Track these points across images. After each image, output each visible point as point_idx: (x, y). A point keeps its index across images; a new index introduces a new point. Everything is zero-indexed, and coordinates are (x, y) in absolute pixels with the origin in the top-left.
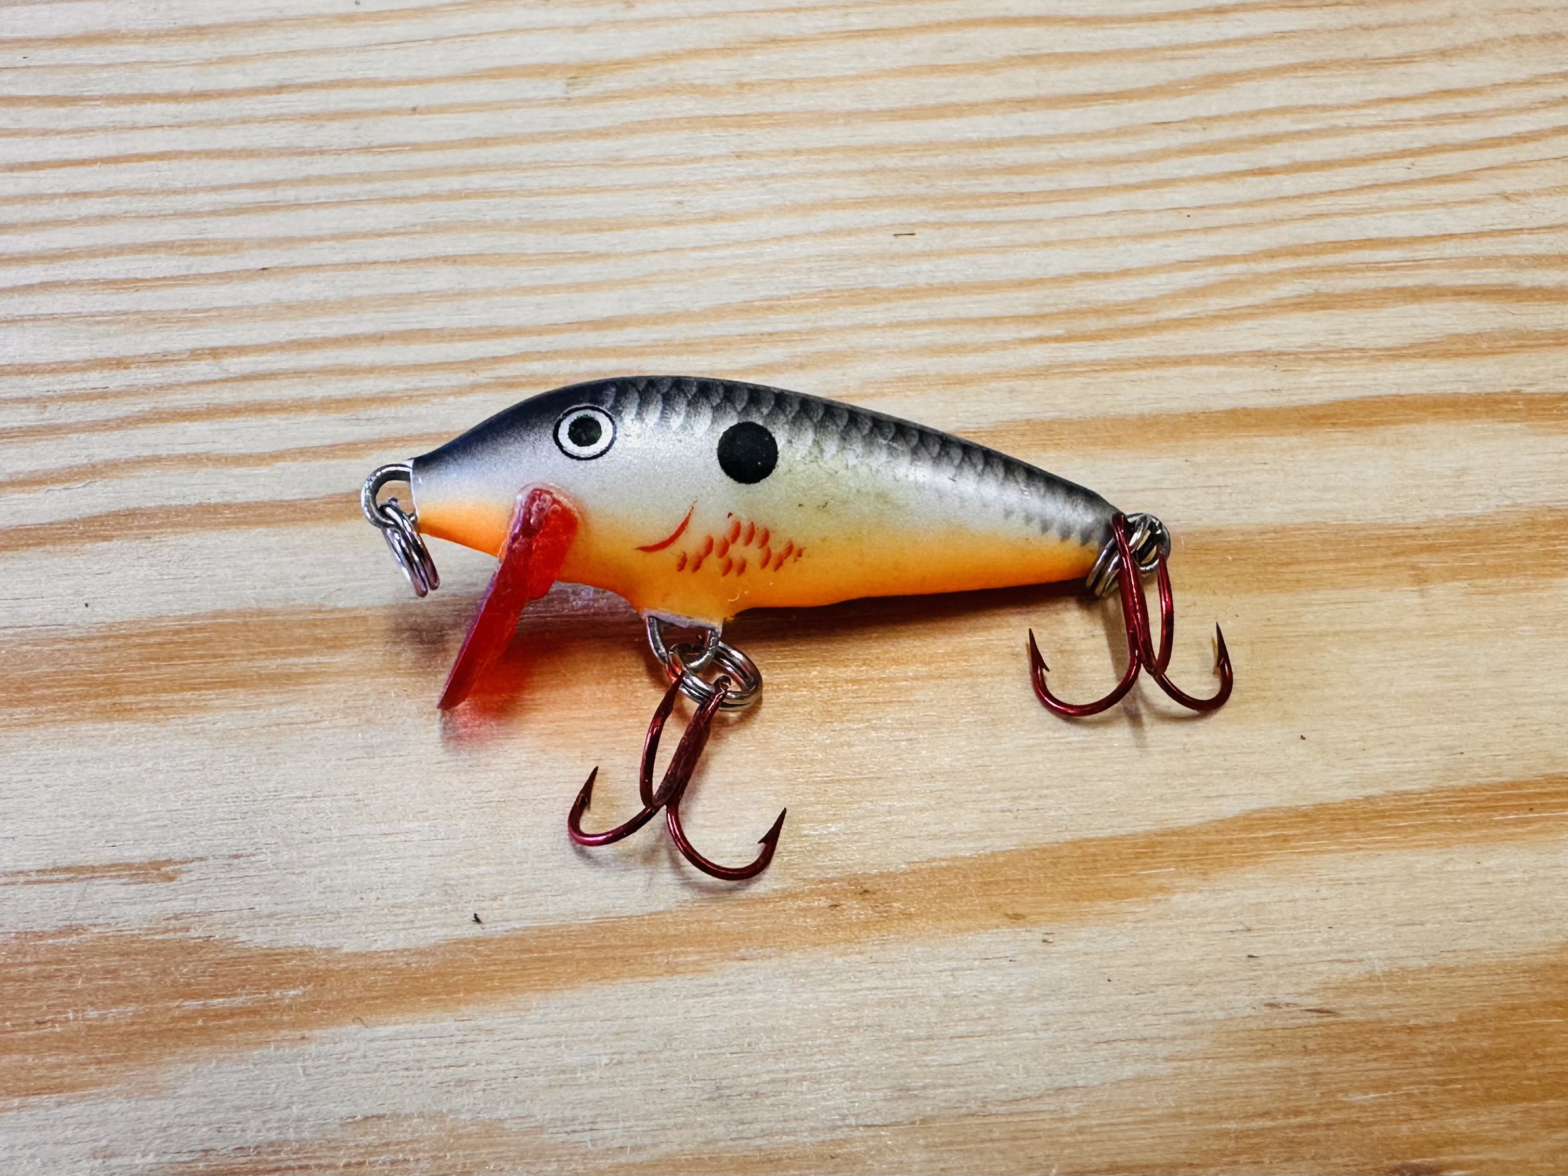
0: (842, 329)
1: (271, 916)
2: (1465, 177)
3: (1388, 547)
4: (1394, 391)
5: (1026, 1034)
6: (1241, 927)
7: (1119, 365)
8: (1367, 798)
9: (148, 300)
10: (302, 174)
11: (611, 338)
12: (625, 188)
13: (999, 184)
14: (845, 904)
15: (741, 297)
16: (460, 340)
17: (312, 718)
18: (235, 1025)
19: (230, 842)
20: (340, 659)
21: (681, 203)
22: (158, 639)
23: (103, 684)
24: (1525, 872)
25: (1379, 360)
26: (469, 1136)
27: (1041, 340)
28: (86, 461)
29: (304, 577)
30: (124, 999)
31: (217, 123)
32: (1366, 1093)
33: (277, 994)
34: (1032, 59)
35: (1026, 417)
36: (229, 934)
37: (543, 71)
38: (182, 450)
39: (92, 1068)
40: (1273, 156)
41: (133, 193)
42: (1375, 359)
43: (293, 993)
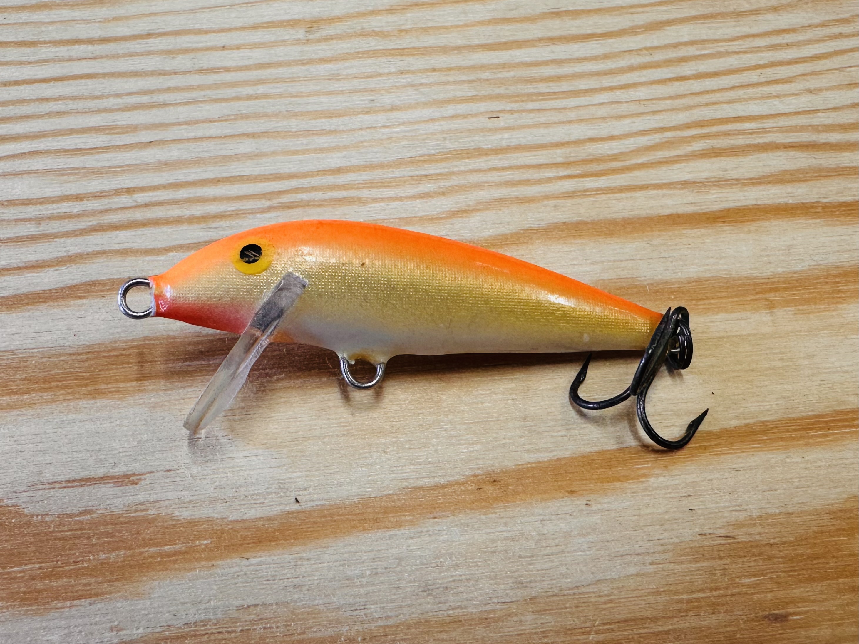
0: (463, 172)
1: (190, 502)
2: (789, 80)
3: (754, 289)
5: (580, 553)
6: (684, 494)
7: (611, 190)
8: (747, 425)
9: (90, 161)
10: (165, 86)
11: (342, 179)
13: (543, 88)
14: (485, 487)
15: (409, 155)
16: (261, 182)
18: (177, 560)
19: (165, 463)
21: (373, 101)
22: (115, 353)
23: (89, 378)
24: (826, 462)
25: (746, 185)
26: (303, 613)
27: (569, 177)
28: (65, 254)
30: (118, 549)
31: (115, 56)
32: (750, 578)
33: (197, 543)
34: (556, 14)
35: (564, 220)
37: (292, 24)
38: (117, 247)
39: (106, 585)
40: (688, 69)
41: (73, 98)
42: (744, 185)
43: (205, 542)
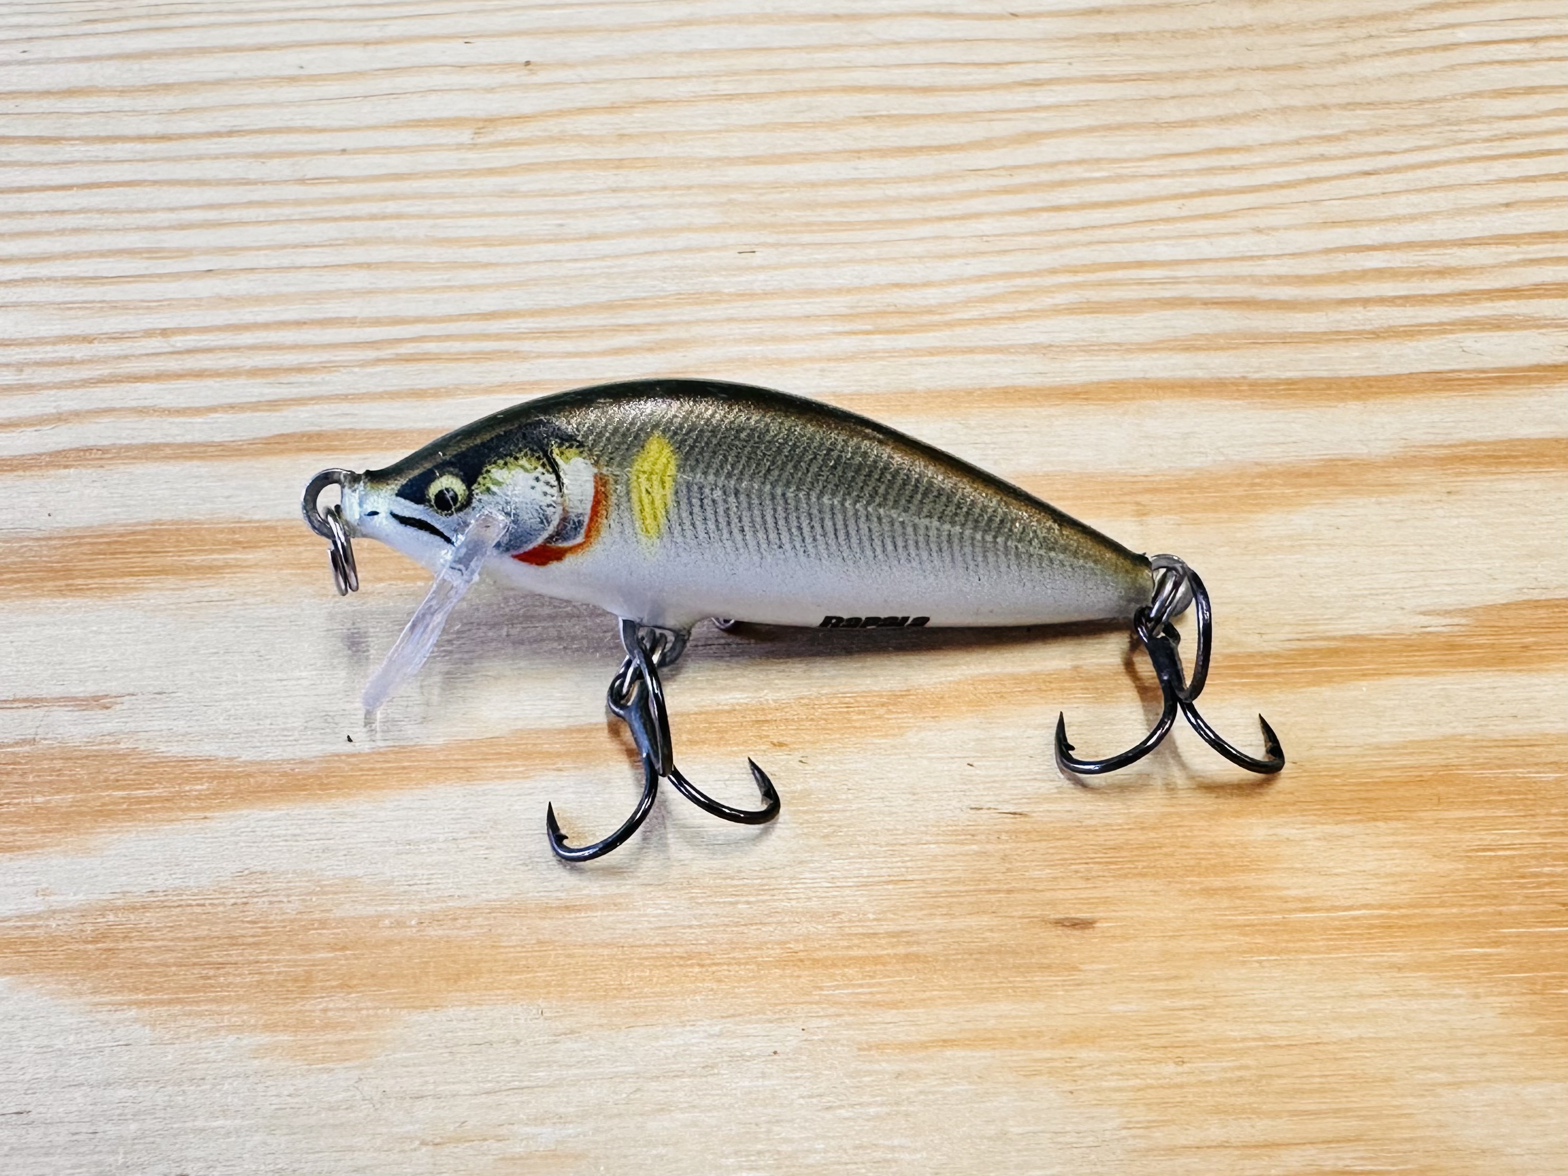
0: (689, 323)
1: (186, 734)
2: (1226, 215)
4: (1141, 375)
7: (916, 352)
9: (112, 293)
10: (247, 199)
12: (517, 214)
13: (831, 215)
15: (606, 297)
16: (369, 326)
17: (227, 597)
18: (151, 809)
19: (156, 683)
20: (251, 556)
21: (561, 225)
22: (106, 540)
23: (60, 570)
25: (1132, 352)
26: (332, 886)
27: (851, 333)
28: (54, 411)
29: (228, 497)
30: (65, 790)
31: (178, 159)
33: (187, 788)
34: (872, 119)
36: (151, 746)
37: (456, 122)
38: (134, 404)
39: (38, 836)
40: (1067, 197)
41: (102, 211)
42: (1128, 351)
43: (199, 787)
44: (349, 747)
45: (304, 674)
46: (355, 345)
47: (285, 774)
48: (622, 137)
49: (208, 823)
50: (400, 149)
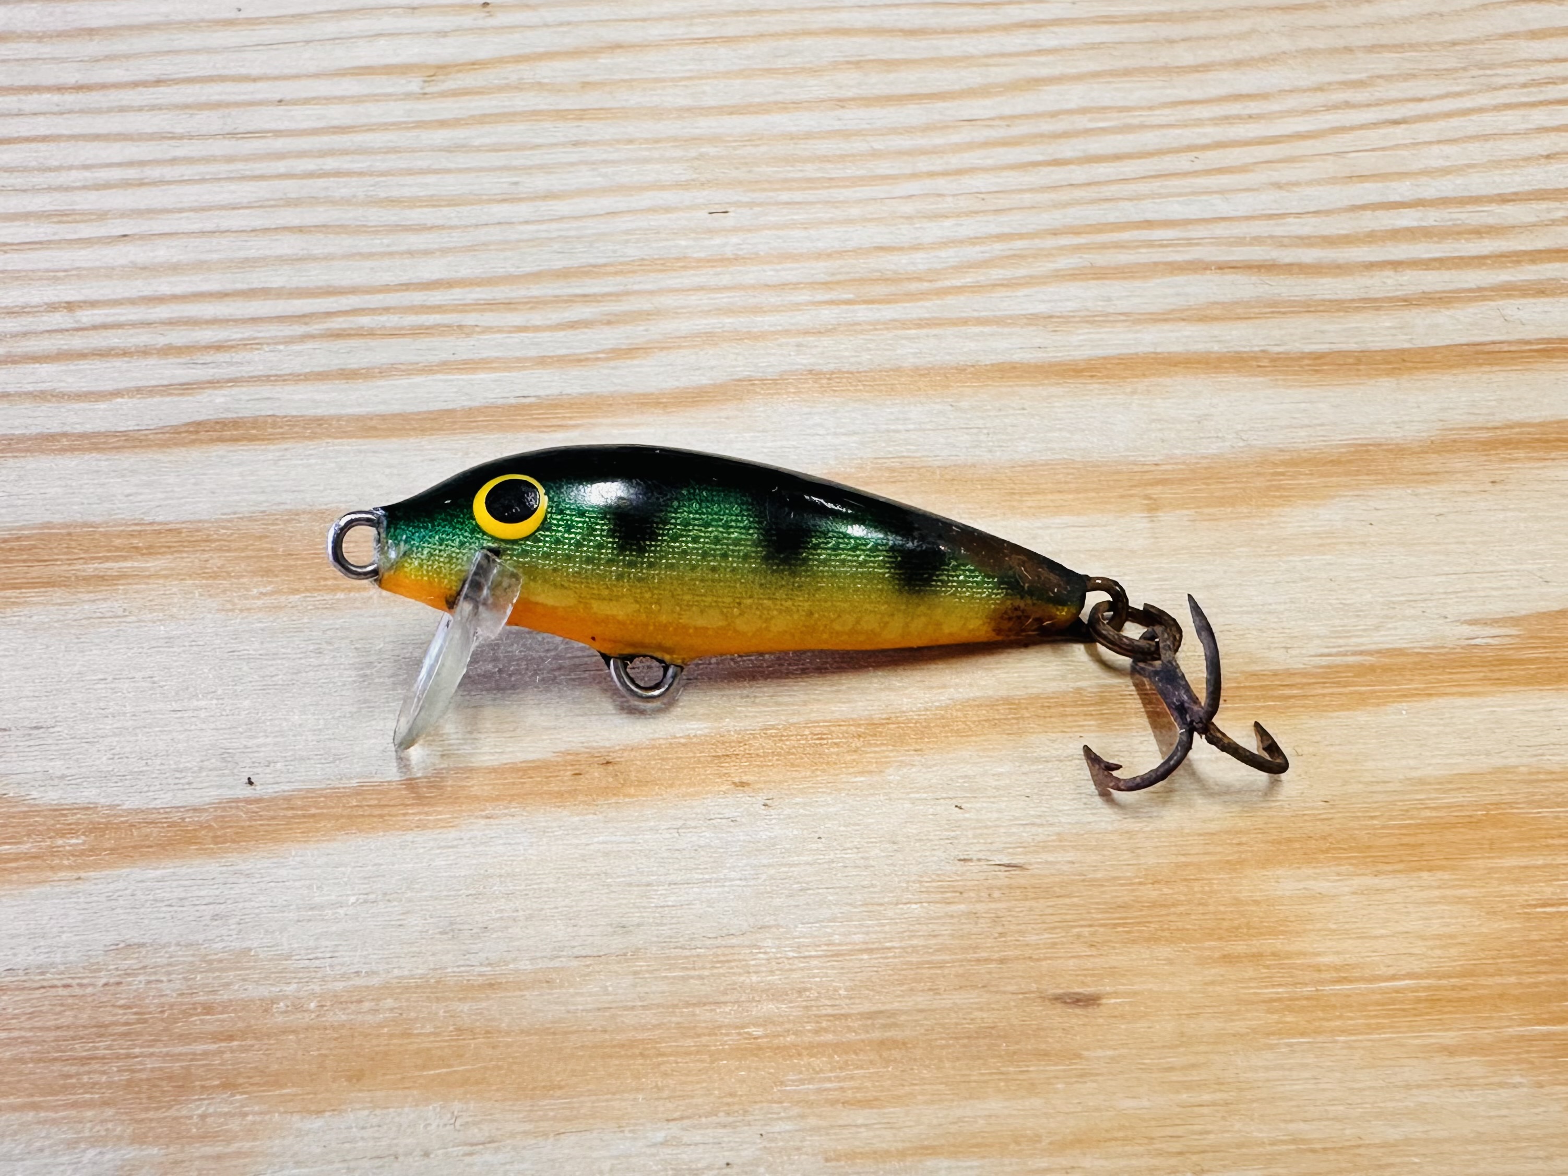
0: (652, 293)
1: (63, 777)
2: (1243, 169)
3: (1127, 481)
4: (1151, 349)
7: (901, 325)
9: (15, 261)
10: (169, 156)
11: (437, 297)
12: (469, 170)
13: (811, 171)
14: (589, 772)
15: (561, 264)
17: (120, 613)
18: (20, 867)
19: (33, 716)
20: (152, 564)
21: (516, 183)
25: (1141, 323)
26: (221, 961)
27: (832, 302)
29: (128, 496)
31: (98, 111)
32: (1041, 934)
33: (60, 842)
34: (858, 64)
35: (809, 368)
37: (404, 69)
40: (1067, 150)
41: (11, 170)
42: (1137, 321)
43: (74, 841)
44: (248, 792)
45: (203, 703)
46: (281, 319)
47: (172, 825)
48: (586, 85)
49: (81, 886)
50: (342, 99)
